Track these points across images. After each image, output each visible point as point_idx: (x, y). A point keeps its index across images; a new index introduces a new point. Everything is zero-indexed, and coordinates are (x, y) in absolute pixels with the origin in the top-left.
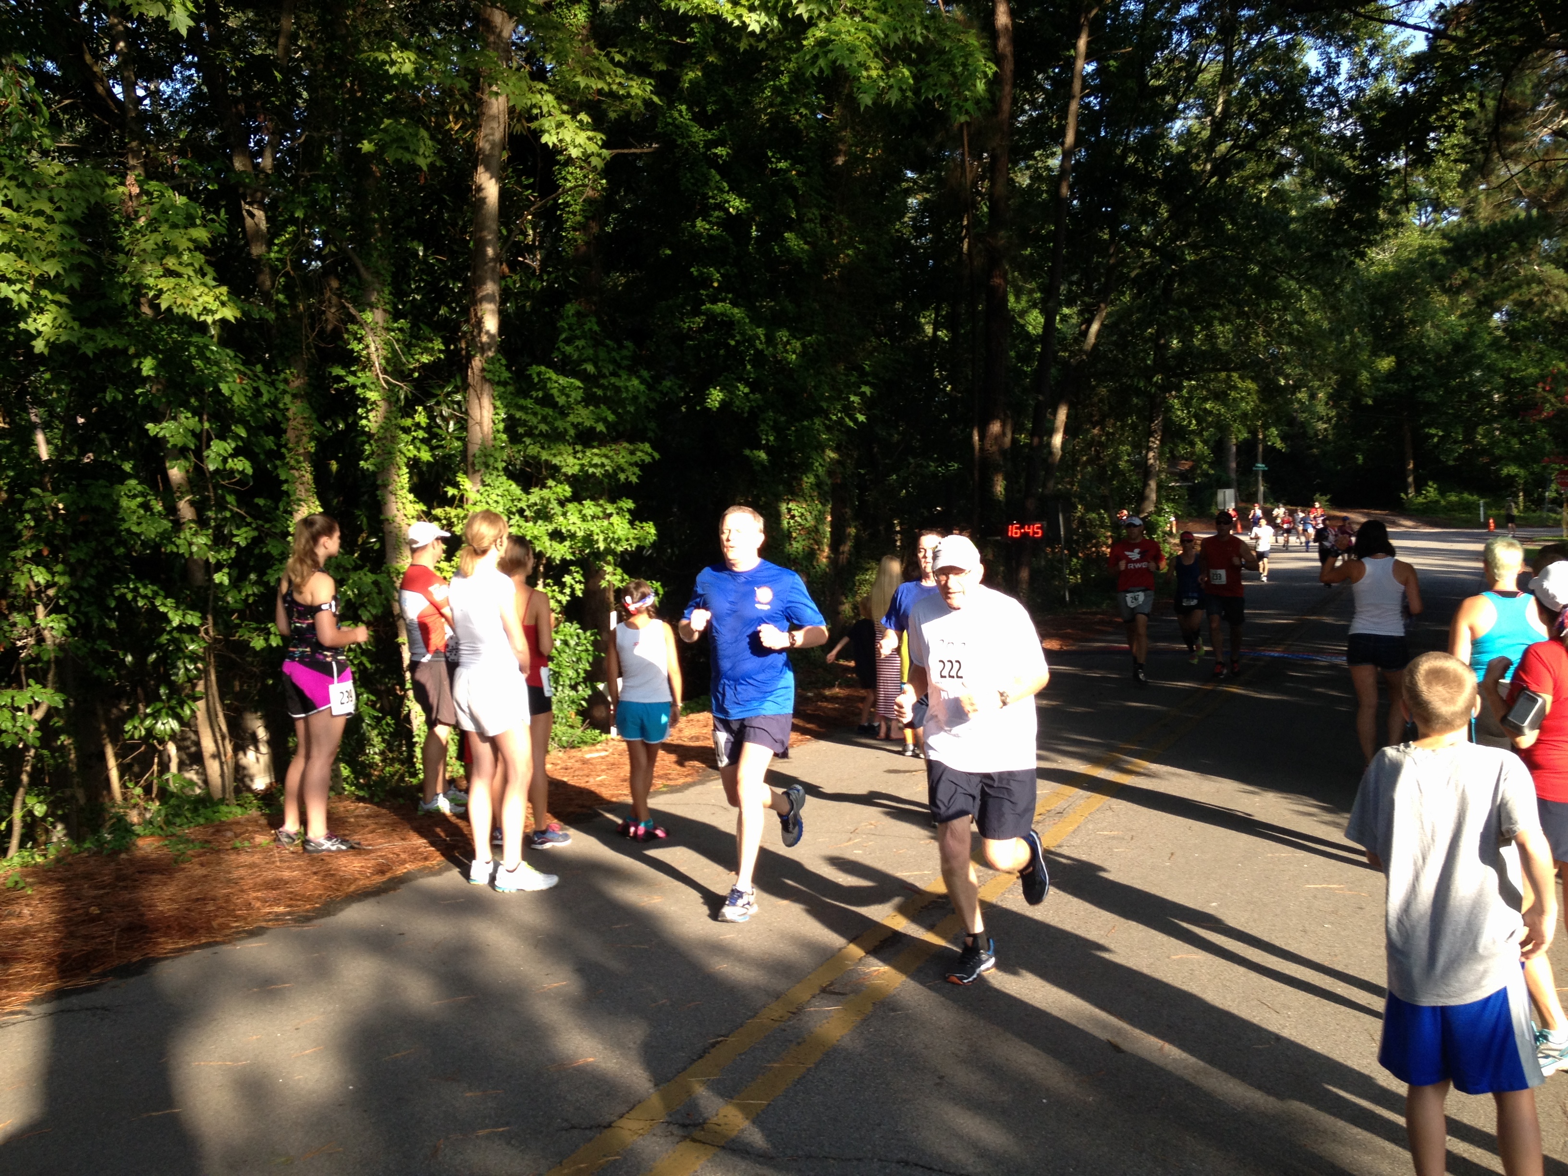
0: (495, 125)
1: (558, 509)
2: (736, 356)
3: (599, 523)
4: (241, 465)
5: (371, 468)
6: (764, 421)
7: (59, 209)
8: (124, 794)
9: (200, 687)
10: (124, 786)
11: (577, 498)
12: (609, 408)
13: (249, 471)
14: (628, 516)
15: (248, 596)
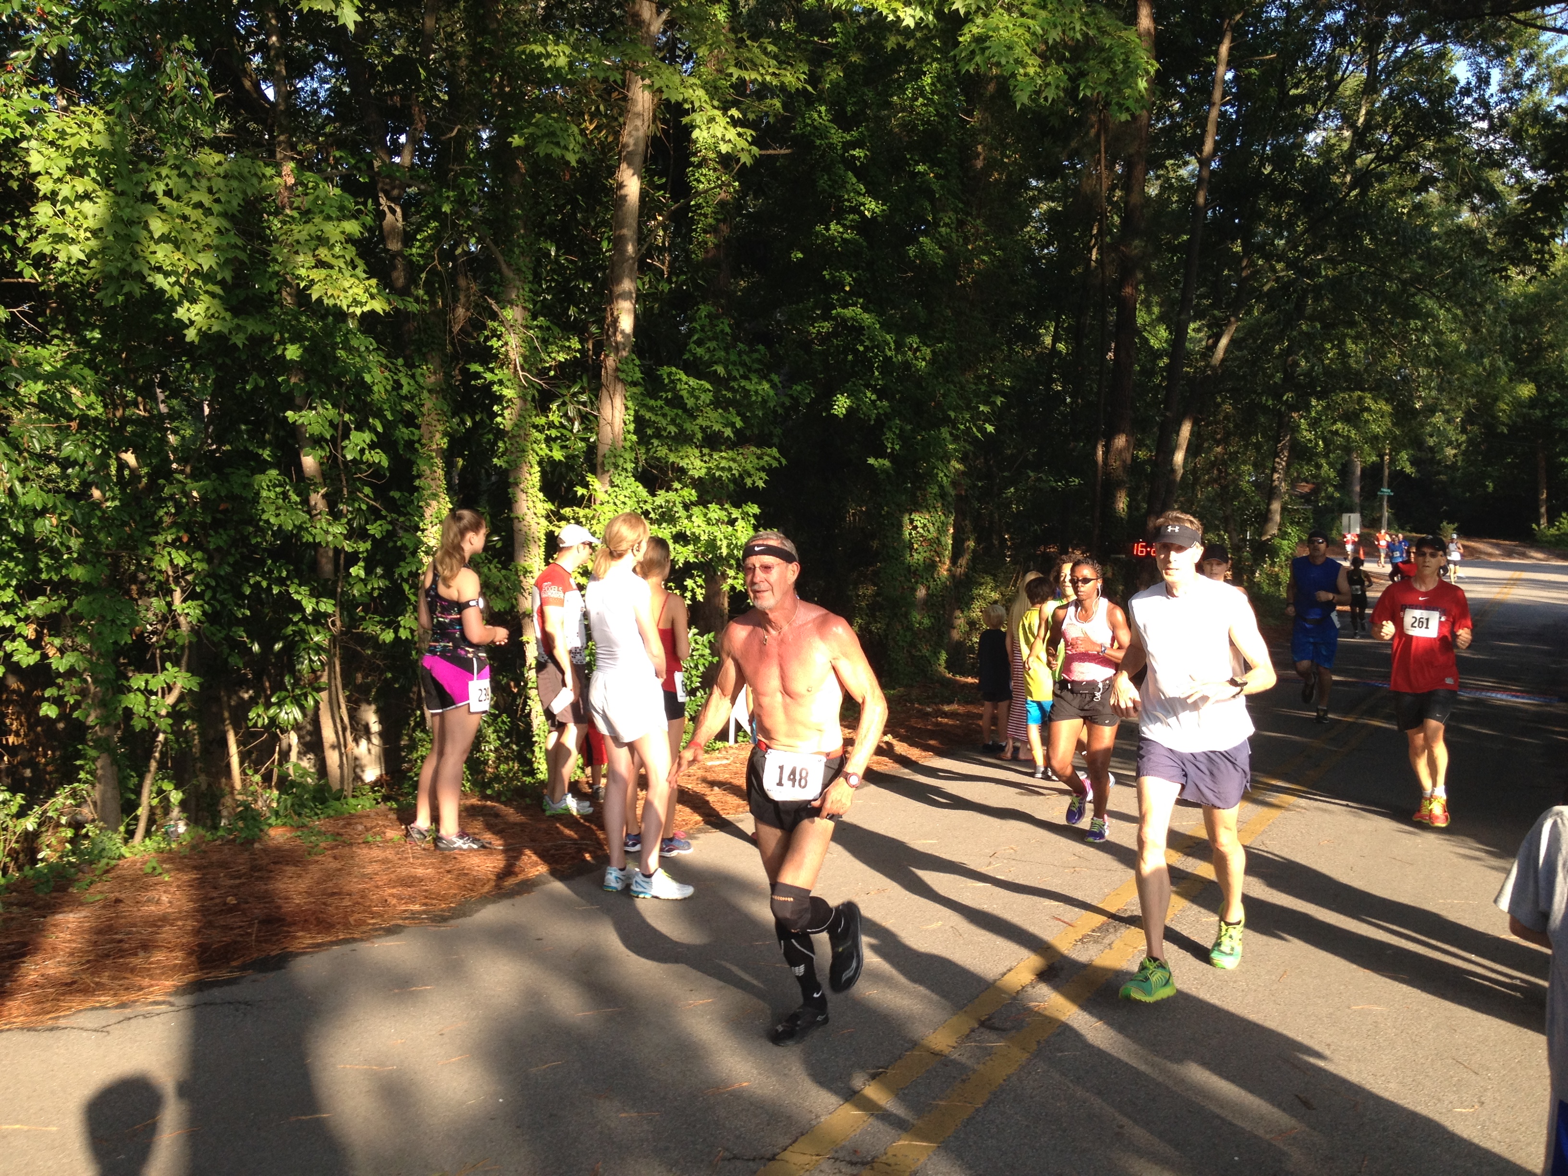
0: (639, 123)
1: (682, 513)
2: (864, 363)
3: (723, 527)
4: (379, 457)
5: (504, 465)
6: (890, 429)
7: (217, 201)
8: (243, 781)
9: (324, 679)
10: (243, 772)
11: (703, 502)
12: (738, 414)
13: (385, 463)
14: (753, 521)
15: (373, 589)
